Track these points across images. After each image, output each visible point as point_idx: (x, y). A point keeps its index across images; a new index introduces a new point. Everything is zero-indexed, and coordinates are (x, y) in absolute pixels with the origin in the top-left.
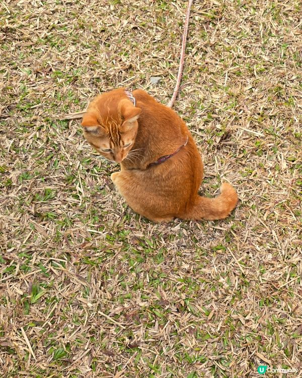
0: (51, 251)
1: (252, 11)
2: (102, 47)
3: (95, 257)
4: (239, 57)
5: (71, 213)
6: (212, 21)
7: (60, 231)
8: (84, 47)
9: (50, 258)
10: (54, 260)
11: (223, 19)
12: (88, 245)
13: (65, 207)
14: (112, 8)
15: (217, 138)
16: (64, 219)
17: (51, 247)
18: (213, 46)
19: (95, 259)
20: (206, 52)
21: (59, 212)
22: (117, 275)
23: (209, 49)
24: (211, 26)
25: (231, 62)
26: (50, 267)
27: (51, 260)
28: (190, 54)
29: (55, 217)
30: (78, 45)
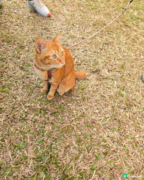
0: (19, 79)
1: (121, 46)
2: (71, 39)
3: (32, 86)
4: (112, 54)
5: (33, 72)
6: (107, 44)
7: (26, 75)
8: (65, 37)
9: (17, 81)
10: (18, 82)
11: (111, 45)
12: (32, 82)
13: (32, 69)
14: (79, 33)
15: (95, 69)
16: (29, 72)
17: (19, 78)
18: (105, 49)
19: (31, 87)
20: (102, 50)
21: (30, 70)
22: (36, 95)
23: (103, 50)
24: (107, 45)
25: (109, 54)
26: (14, 83)
27: (16, 81)
28: (97, 49)
29: (27, 71)
30: (64, 37)
